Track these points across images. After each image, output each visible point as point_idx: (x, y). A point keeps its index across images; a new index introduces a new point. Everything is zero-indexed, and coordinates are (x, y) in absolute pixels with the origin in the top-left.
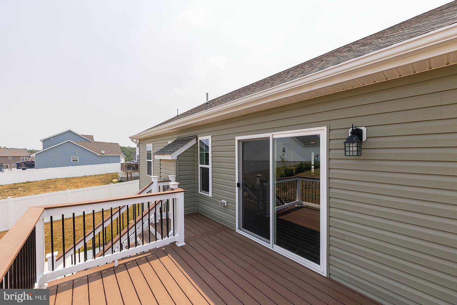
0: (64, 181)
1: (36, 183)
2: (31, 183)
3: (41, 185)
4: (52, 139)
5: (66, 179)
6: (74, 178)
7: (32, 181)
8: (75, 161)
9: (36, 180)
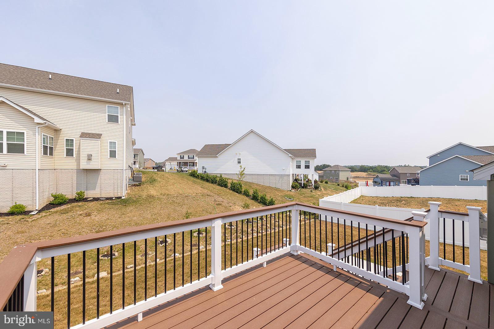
0: (446, 202)
1: (418, 199)
2: (414, 199)
3: (421, 202)
4: (438, 155)
5: (450, 199)
6: (459, 200)
7: (415, 197)
8: (464, 179)
9: (418, 197)
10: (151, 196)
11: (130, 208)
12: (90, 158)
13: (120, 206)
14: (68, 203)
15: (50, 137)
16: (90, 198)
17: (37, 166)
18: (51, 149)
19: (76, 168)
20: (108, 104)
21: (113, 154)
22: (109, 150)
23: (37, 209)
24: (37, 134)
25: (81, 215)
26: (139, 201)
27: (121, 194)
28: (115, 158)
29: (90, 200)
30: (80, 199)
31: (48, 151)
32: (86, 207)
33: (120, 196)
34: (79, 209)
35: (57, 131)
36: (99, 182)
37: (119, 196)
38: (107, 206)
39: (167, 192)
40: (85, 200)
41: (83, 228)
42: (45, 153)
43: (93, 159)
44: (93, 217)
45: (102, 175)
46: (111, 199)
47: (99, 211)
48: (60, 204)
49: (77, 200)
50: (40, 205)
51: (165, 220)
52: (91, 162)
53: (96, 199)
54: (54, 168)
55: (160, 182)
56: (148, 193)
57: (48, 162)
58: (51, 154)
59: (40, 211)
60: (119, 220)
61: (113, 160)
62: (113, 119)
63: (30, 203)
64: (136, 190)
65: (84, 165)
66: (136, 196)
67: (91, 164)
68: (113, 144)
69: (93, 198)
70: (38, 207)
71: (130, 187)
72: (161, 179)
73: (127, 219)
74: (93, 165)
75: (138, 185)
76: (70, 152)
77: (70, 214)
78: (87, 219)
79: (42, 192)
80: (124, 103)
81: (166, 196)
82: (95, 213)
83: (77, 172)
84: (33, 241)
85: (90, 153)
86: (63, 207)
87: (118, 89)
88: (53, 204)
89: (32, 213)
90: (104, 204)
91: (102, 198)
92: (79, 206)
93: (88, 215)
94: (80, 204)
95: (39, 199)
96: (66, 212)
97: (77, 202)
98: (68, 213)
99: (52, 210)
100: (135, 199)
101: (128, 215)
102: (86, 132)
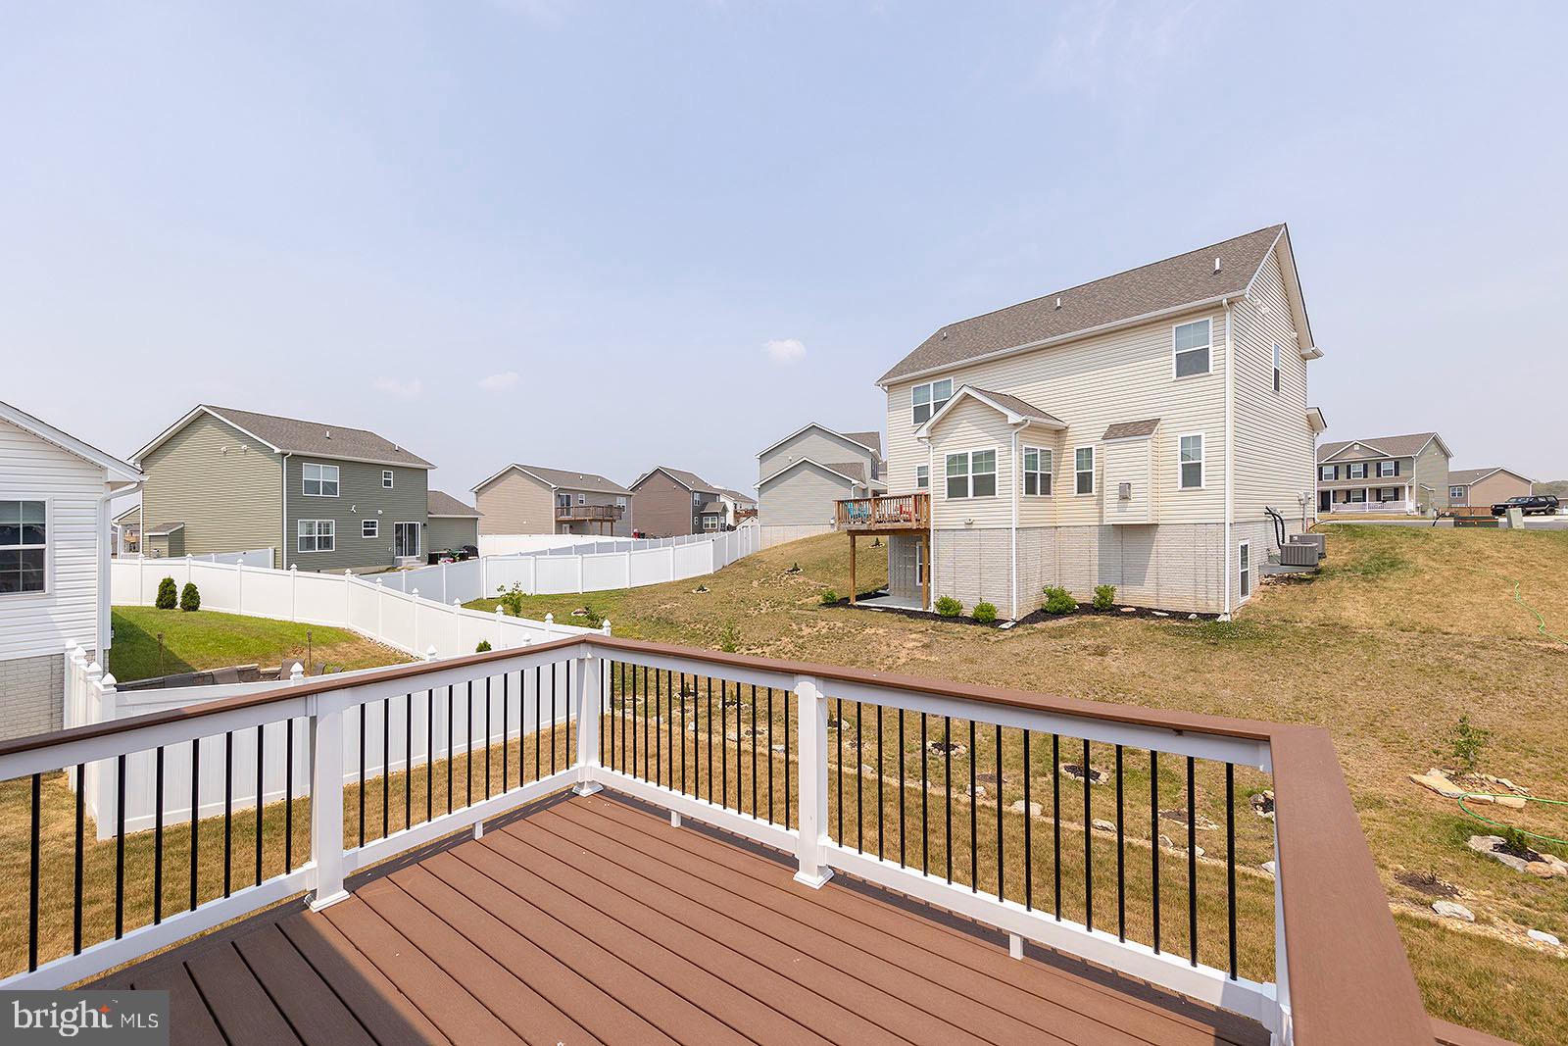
10: (1336, 624)
11: (1228, 656)
12: (1124, 495)
13: (1199, 643)
14: (1075, 612)
15: (1042, 451)
16: (1130, 606)
17: (1014, 521)
18: (1046, 478)
19: (1097, 524)
20: (1177, 322)
21: (1192, 475)
22: (1180, 463)
23: (1014, 618)
24: (1013, 448)
25: (1085, 648)
26: (1271, 638)
27: (1218, 605)
28: (1199, 488)
29: (1127, 613)
30: (1104, 606)
31: (1037, 483)
32: (1108, 629)
33: (1215, 611)
34: (1088, 632)
35: (1060, 433)
36: (1152, 562)
37: (1213, 610)
38: (1160, 636)
39: (1431, 618)
40: (1115, 611)
41: (1071, 682)
42: (1030, 489)
43: (1132, 496)
44: (1108, 660)
45: (1162, 542)
46: (1182, 616)
47: (1132, 646)
48: (1059, 614)
49: (1096, 609)
50: (1019, 609)
51: (1347, 729)
52: (1129, 504)
53: (1142, 613)
54: (1055, 525)
55: (1418, 572)
56: (1330, 613)
57: (1040, 510)
58: (1046, 490)
59: (1018, 624)
60: (1173, 686)
61: (1192, 495)
62: (1193, 363)
63: (1004, 602)
64: (1284, 597)
65: (1114, 516)
66: (1272, 618)
67: (1128, 509)
68: (1191, 444)
69: (1137, 608)
70: (1015, 615)
71: (1268, 584)
72: (1434, 560)
73: (1199, 688)
74: (1133, 515)
75: (1300, 580)
76: (1084, 484)
77: (1066, 640)
78: (1091, 663)
79: (1024, 581)
80: (1225, 301)
81: (1414, 634)
82: (1120, 651)
83: (1101, 534)
84: (978, 684)
85: (1125, 479)
86: (1063, 622)
87: (1218, 260)
88: (1046, 612)
89: (1004, 626)
90: (1156, 628)
91: (1161, 611)
92: (1094, 625)
93: (1101, 652)
94: (1099, 619)
95: (1018, 597)
96: (1060, 633)
97: (1093, 614)
98: (1062, 636)
99: (1038, 626)
100: (1261, 628)
101: (1209, 676)
102: (1120, 421)
